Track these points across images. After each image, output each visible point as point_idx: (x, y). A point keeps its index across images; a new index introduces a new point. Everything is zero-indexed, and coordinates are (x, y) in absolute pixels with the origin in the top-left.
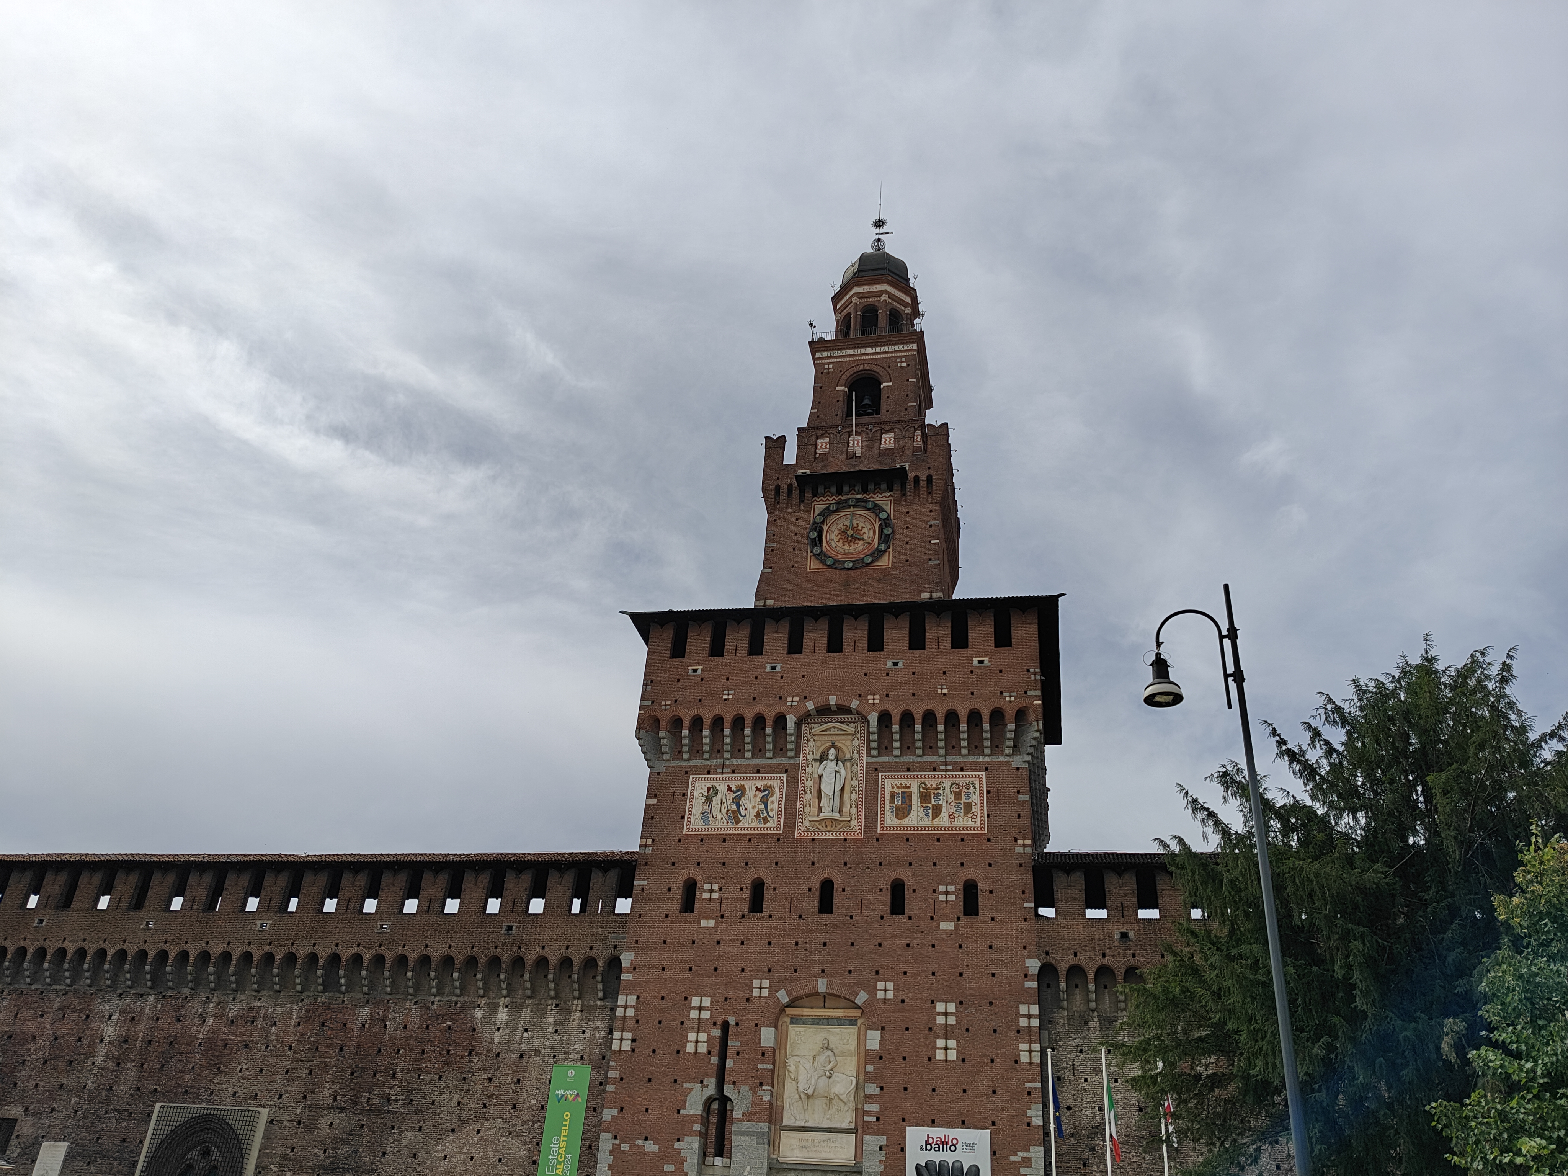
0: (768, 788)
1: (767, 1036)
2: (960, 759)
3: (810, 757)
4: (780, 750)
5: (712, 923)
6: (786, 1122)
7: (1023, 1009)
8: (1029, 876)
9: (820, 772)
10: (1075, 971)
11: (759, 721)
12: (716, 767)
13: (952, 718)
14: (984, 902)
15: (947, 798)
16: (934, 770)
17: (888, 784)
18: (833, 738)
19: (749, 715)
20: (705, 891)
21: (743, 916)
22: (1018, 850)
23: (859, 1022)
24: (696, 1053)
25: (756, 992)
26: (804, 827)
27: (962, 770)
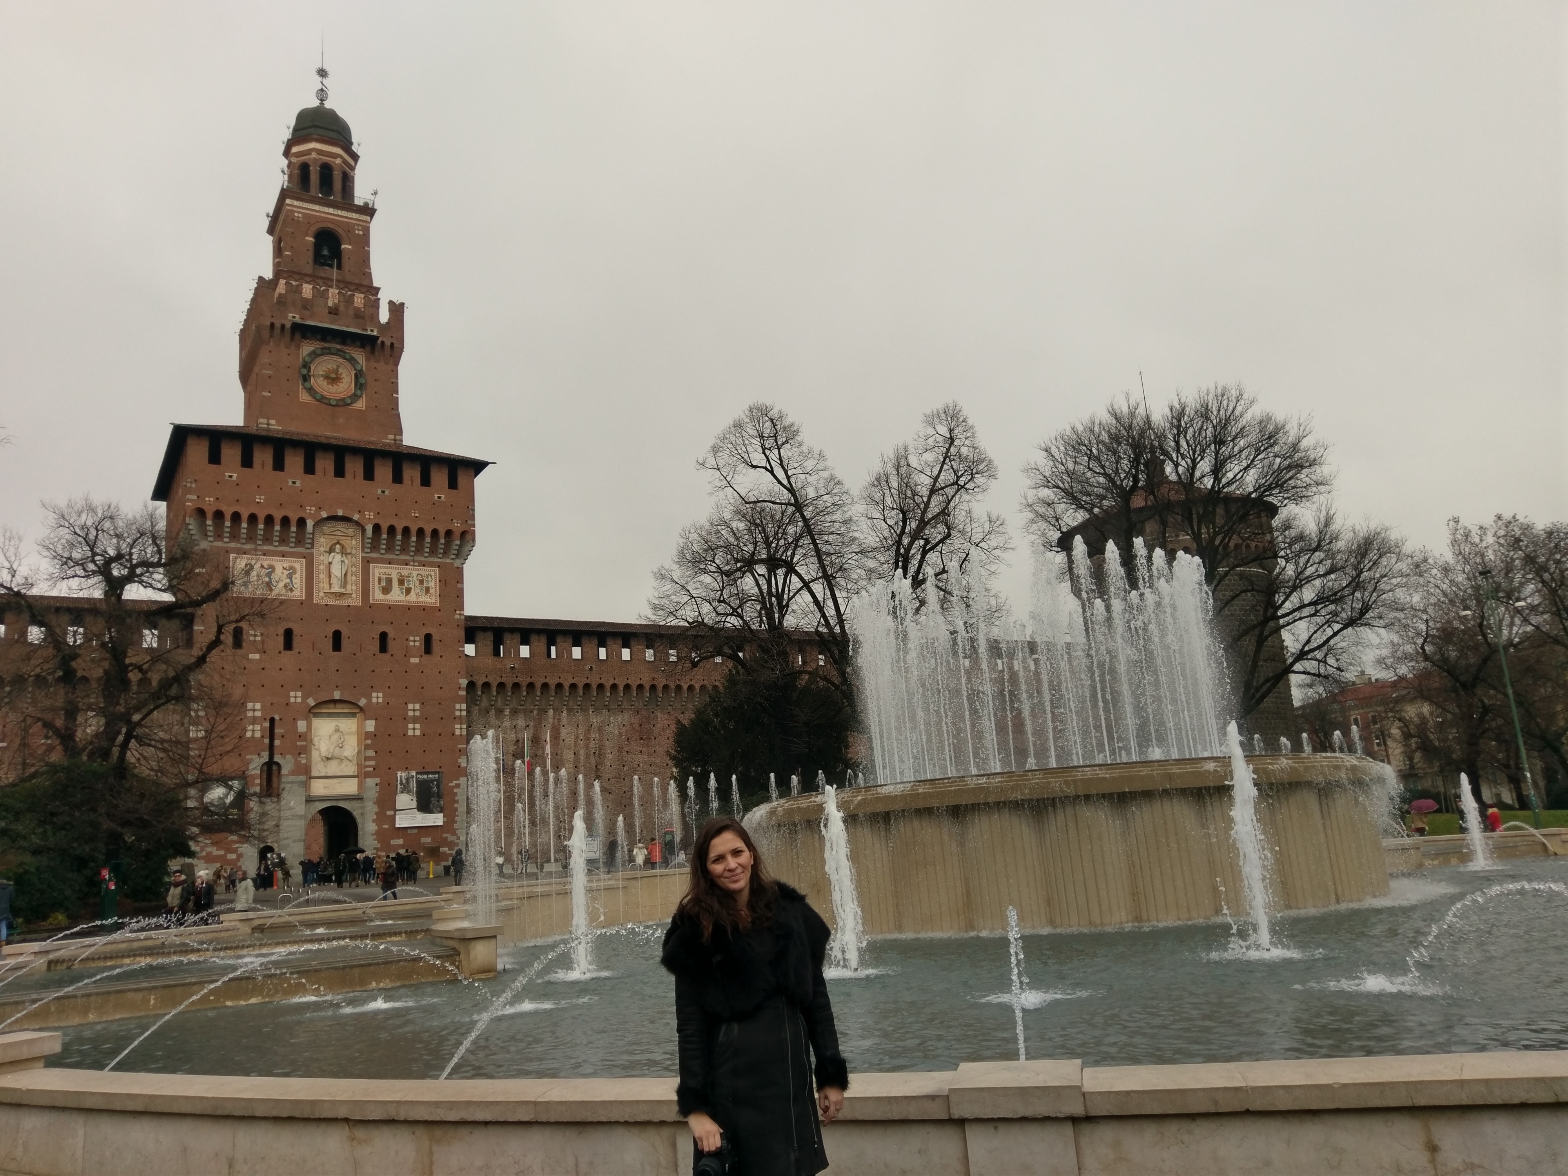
0: (291, 568)
1: (302, 725)
2: (423, 559)
3: (322, 549)
4: (299, 542)
5: (257, 656)
6: (314, 774)
7: (458, 706)
8: (462, 633)
9: (330, 560)
10: (486, 685)
11: (285, 521)
12: (251, 550)
13: (421, 532)
14: (436, 646)
15: (413, 583)
16: (407, 564)
17: (377, 571)
18: (337, 537)
19: (278, 516)
20: (251, 635)
21: (280, 652)
22: (457, 617)
23: (358, 715)
24: (253, 737)
25: (292, 700)
26: (319, 598)
27: (424, 566)
